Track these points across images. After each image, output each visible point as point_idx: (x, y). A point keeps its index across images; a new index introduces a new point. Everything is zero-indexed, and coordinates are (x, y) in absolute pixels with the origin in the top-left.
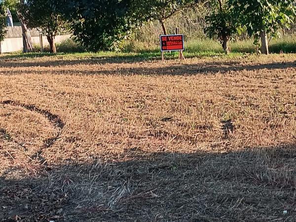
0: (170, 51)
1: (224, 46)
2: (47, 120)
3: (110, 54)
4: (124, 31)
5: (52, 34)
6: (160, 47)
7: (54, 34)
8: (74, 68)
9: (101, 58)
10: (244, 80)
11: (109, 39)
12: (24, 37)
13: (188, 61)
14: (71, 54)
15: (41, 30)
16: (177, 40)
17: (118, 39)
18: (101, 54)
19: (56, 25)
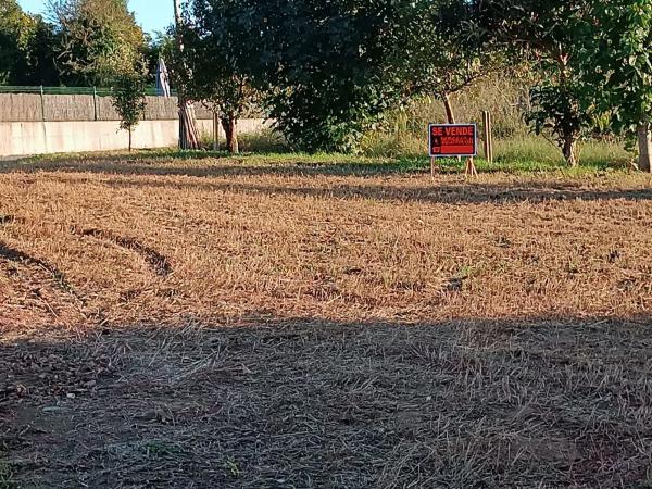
0: (459, 156)
1: (566, 151)
2: (145, 266)
3: (337, 158)
4: (374, 111)
5: (230, 113)
6: (428, 149)
7: (235, 114)
8: (254, 180)
9: (315, 165)
10: (563, 217)
11: (338, 130)
12: (183, 119)
13: (482, 179)
14: (262, 157)
15: (210, 105)
16: (463, 136)
17: (360, 130)
18: (321, 157)
19: (241, 95)
